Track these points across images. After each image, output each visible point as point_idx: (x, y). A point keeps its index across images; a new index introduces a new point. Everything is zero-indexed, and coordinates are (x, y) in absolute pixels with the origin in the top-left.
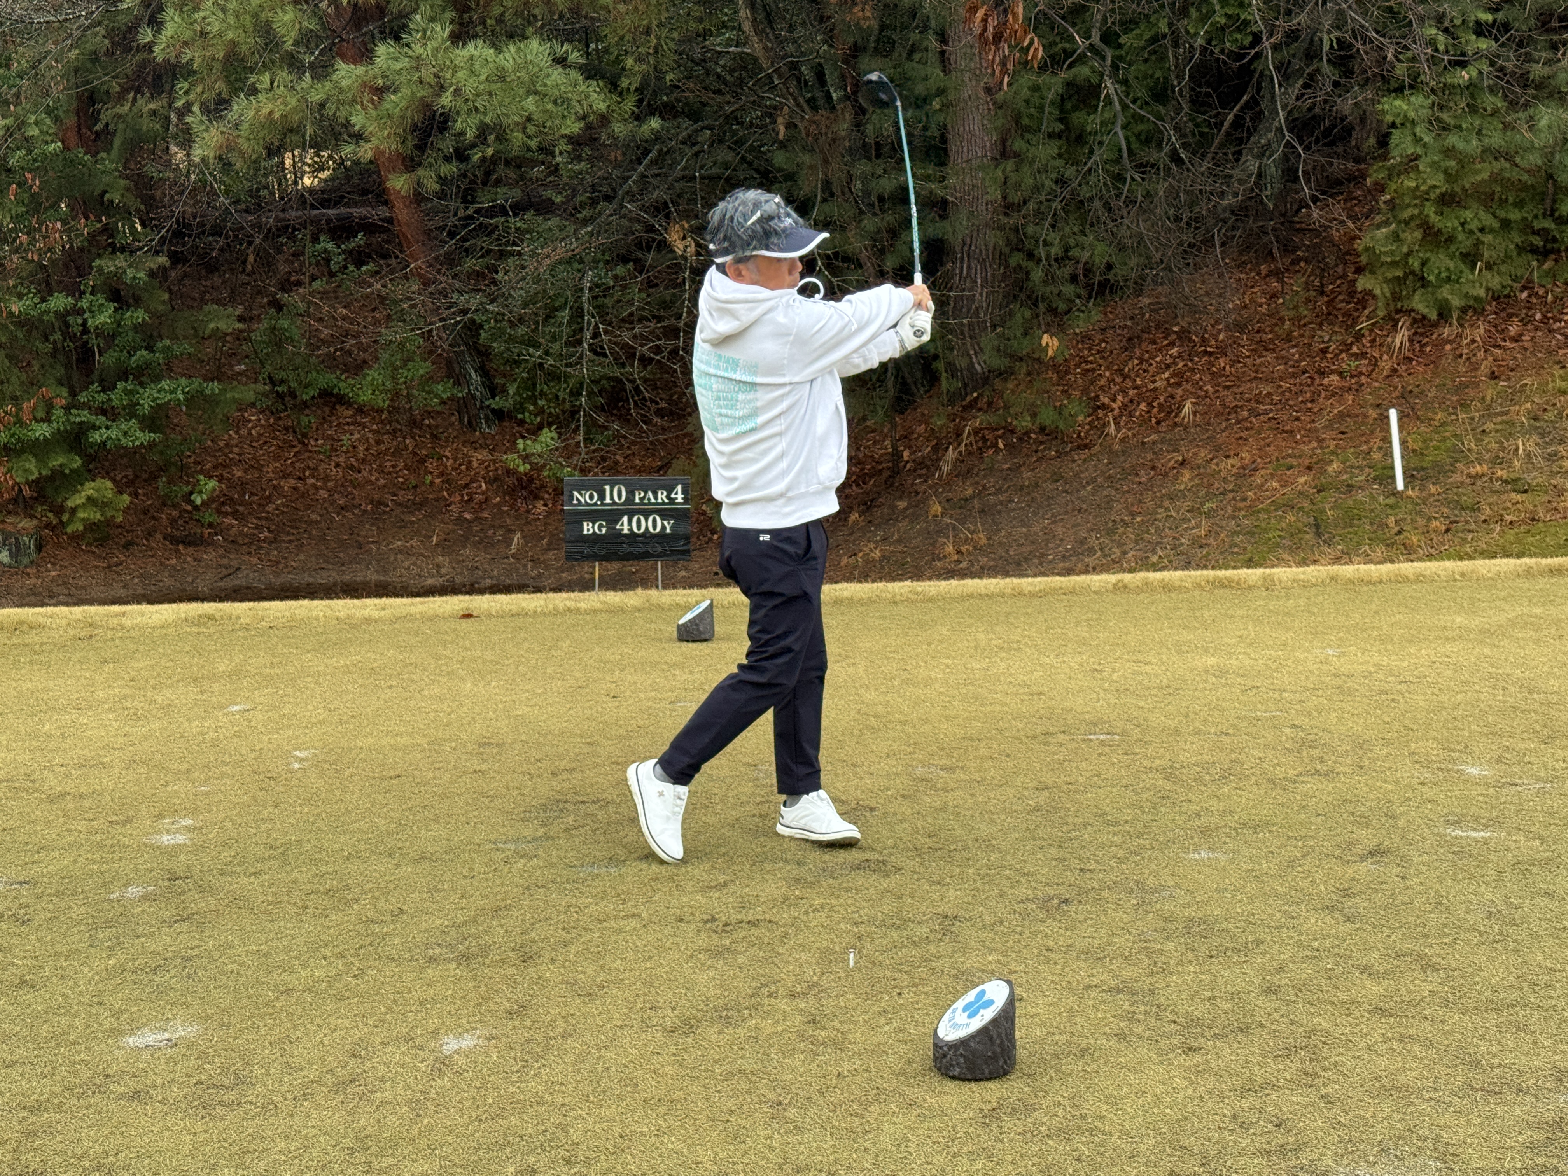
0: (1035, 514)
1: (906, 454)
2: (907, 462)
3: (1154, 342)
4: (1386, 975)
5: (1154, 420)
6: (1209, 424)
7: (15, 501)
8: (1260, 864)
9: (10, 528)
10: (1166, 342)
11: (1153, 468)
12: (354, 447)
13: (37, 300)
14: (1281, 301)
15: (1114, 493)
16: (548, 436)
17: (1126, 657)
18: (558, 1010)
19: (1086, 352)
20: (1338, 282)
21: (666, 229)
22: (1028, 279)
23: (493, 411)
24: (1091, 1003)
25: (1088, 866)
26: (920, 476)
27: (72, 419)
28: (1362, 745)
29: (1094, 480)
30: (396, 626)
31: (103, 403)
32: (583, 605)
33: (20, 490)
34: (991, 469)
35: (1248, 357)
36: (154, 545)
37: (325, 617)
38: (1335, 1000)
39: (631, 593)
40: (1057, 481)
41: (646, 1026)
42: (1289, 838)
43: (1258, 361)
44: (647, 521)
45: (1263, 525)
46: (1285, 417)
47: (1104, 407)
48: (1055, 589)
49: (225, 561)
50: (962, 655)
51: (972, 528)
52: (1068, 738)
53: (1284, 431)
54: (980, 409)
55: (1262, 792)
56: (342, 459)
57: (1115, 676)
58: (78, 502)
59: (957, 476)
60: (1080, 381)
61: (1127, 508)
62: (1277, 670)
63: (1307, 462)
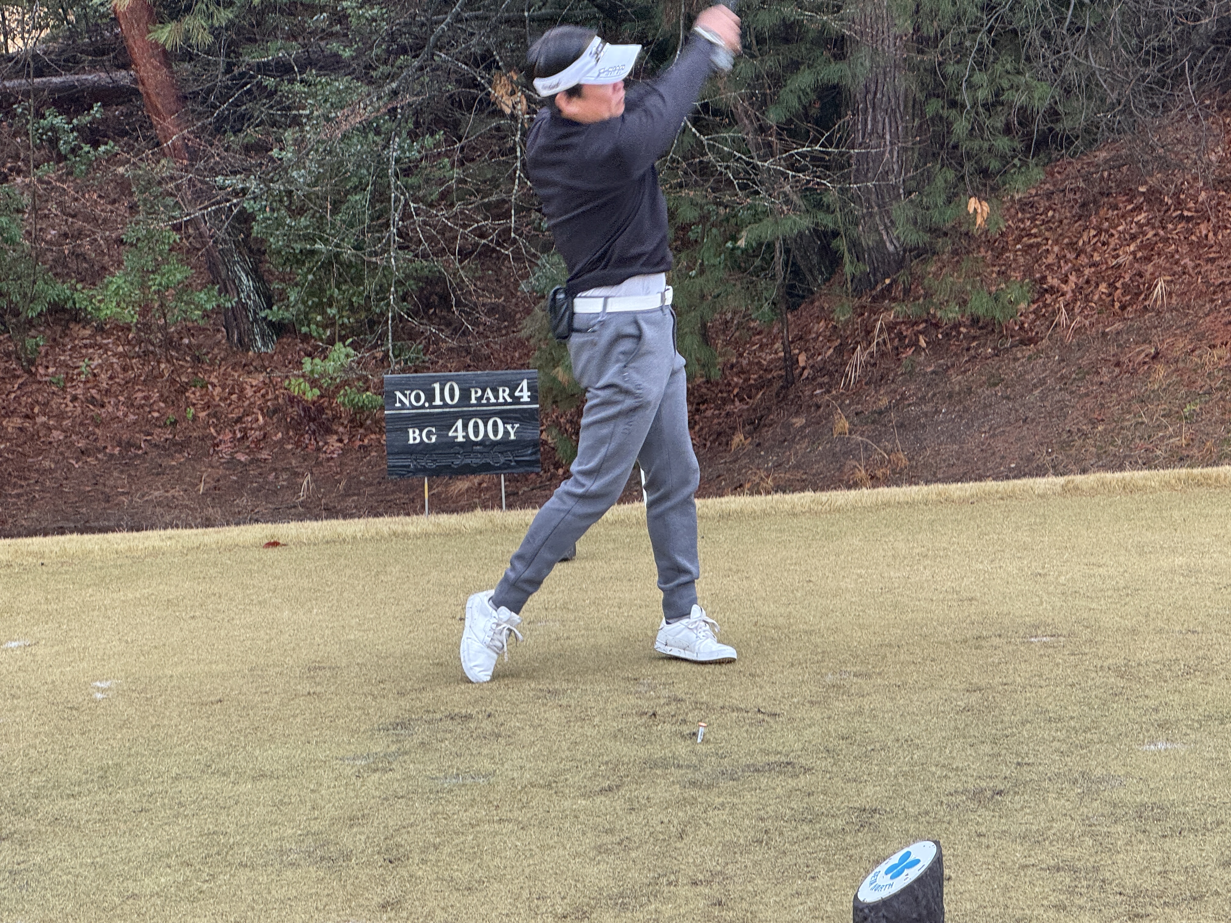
0: (968, 426)
1: (802, 359)
2: (804, 368)
3: (1116, 208)
5: (1117, 305)
6: (1188, 307)
10: (1130, 207)
11: (1118, 364)
12: (95, 375)
15: (1068, 396)
16: (341, 353)
17: (1076, 559)
18: (435, 903)
19: (1028, 223)
21: (490, 82)
22: (950, 132)
23: (271, 324)
24: (1027, 879)
25: (1026, 760)
26: (821, 386)
29: (1042, 382)
30: (189, 557)
32: (411, 529)
34: (911, 373)
37: (101, 549)
39: (468, 515)
40: (996, 385)
41: (534, 913)
44: (486, 426)
47: (1052, 290)
48: (990, 493)
50: (878, 564)
51: (890, 447)
52: (1004, 641)
54: (894, 299)
56: (79, 391)
59: (866, 384)
60: (1021, 260)
61: (1085, 415)
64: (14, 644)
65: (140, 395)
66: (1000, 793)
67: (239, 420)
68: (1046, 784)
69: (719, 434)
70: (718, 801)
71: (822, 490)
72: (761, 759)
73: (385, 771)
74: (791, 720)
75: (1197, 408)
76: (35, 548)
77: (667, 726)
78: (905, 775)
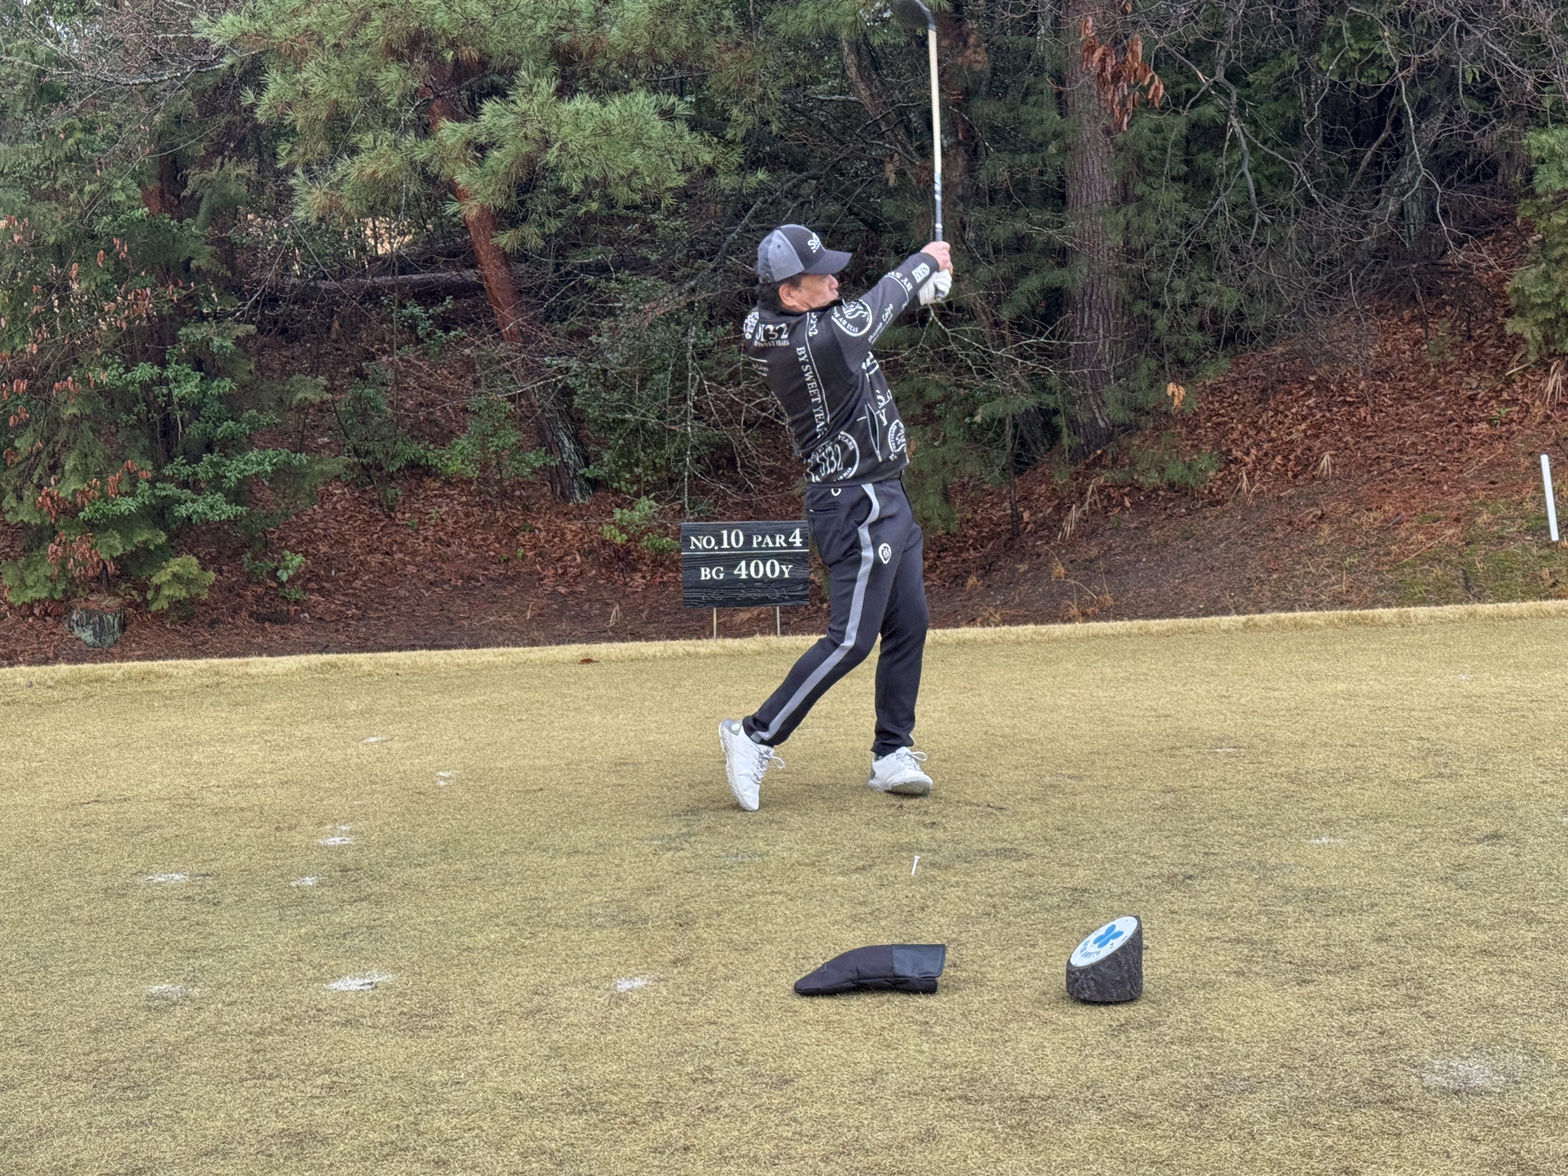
0: (1164, 573)
1: (1026, 515)
2: (1028, 523)
3: (1290, 393)
4: (1492, 927)
5: (1290, 474)
6: (1349, 476)
7: (98, 579)
8: (1379, 847)
9: (93, 606)
10: (1302, 393)
11: (1290, 523)
12: (443, 520)
13: (121, 370)
14: (1425, 347)
15: (1248, 549)
16: (646, 505)
17: (1255, 685)
18: (718, 960)
19: (1217, 405)
20: (1487, 326)
22: (1153, 328)
23: (588, 480)
24: (1212, 950)
25: (1212, 851)
26: (1041, 538)
27: (158, 493)
28: (1487, 753)
29: (1227, 537)
30: (517, 671)
31: (188, 476)
32: (702, 650)
33: (105, 567)
34: (1117, 528)
35: (1390, 406)
36: (239, 623)
37: (445, 663)
38: (1443, 945)
39: (749, 639)
40: (1187, 539)
42: (1408, 826)
43: (1401, 410)
44: (765, 566)
45: (1408, 579)
46: (1431, 468)
47: (1236, 461)
48: (1183, 628)
49: (313, 639)
50: (1088, 686)
51: (1098, 589)
52: (1194, 751)
53: (1430, 482)
54: (1104, 467)
55: (1385, 790)
56: (430, 533)
57: (1243, 701)
58: (164, 579)
59: (1080, 537)
60: (1211, 435)
61: (1262, 565)
62: (1407, 693)
63: (1455, 514)
64: (373, 740)
65: (479, 537)
66: (1190, 877)
67: (560, 559)
68: (1229, 871)
69: (956, 577)
70: (953, 879)
71: (1042, 623)
72: (990, 845)
73: (677, 849)
74: (1015, 813)
75: (1356, 561)
76: (391, 661)
77: (912, 816)
78: (1110, 861)
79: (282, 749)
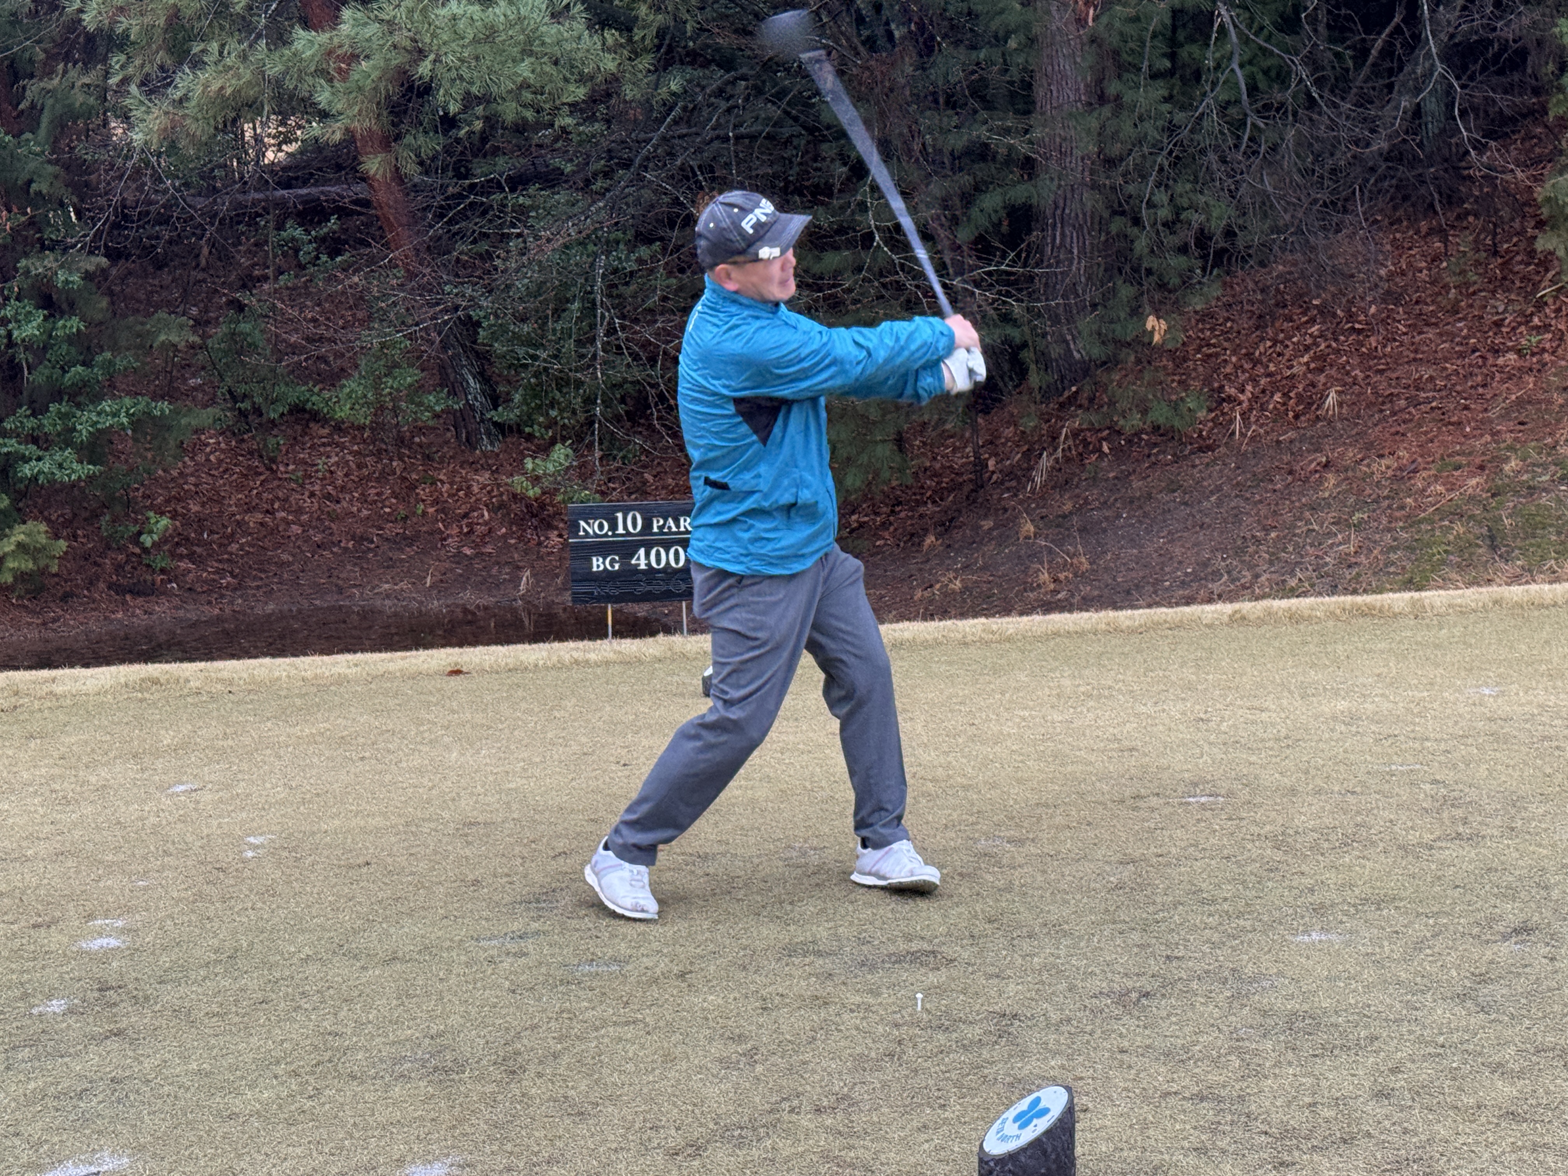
0: (1148, 531)
1: (991, 463)
2: (993, 472)
3: (1290, 319)
4: (1520, 1074)
5: (1291, 414)
6: (1358, 417)
8: (1381, 947)
10: (1305, 319)
11: (1291, 472)
12: (331, 472)
14: (1445, 264)
15: (1242, 503)
16: (561, 453)
17: (1239, 702)
18: (543, 1132)
19: (1208, 333)
20: (1515, 240)
22: (1132, 248)
23: (496, 424)
24: (1168, 1112)
25: (1176, 953)
26: (1008, 489)
28: (1516, 802)
29: (1219, 489)
30: (373, 686)
31: (33, 429)
32: (592, 656)
34: (1094, 478)
35: (1405, 334)
36: (96, 596)
37: (289, 677)
38: (1460, 1104)
39: (650, 640)
40: (1174, 491)
41: (645, 1148)
42: (1418, 915)
43: (1418, 339)
44: (667, 554)
45: (1426, 537)
47: (1230, 399)
48: (1159, 623)
49: (181, 613)
50: (1041, 705)
51: (1072, 551)
52: (1161, 801)
53: (1450, 423)
54: (1080, 406)
55: (1390, 860)
56: (317, 488)
57: (1224, 727)
59: (1053, 488)
60: (1201, 369)
61: (1259, 522)
62: (1420, 715)
63: (1478, 461)
64: (182, 788)
65: (373, 491)
67: (466, 515)
68: (1195, 985)
69: (912, 535)
71: (995, 615)
75: (1365, 516)
76: (225, 675)
79: (69, 803)
